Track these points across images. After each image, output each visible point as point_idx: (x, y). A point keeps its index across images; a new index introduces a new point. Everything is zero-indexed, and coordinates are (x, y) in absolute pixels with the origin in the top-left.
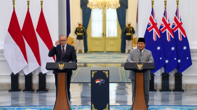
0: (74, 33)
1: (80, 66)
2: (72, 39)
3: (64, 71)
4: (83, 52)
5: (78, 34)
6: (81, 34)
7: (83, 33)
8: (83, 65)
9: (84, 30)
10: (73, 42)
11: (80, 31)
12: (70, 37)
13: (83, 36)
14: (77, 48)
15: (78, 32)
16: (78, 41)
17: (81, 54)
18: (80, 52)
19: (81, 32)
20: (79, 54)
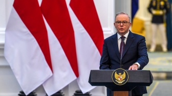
0: (146, 11)
1: (159, 79)
2: (142, 23)
3: (126, 87)
4: (165, 49)
5: (154, 12)
6: (160, 12)
7: (165, 11)
8: (163, 75)
9: (168, 4)
10: (143, 29)
11: (158, 5)
12: (137, 19)
13: (165, 18)
14: (151, 42)
15: (155, 8)
16: (154, 26)
17: (161, 54)
18: (159, 49)
19: (161, 9)
20: (157, 54)
